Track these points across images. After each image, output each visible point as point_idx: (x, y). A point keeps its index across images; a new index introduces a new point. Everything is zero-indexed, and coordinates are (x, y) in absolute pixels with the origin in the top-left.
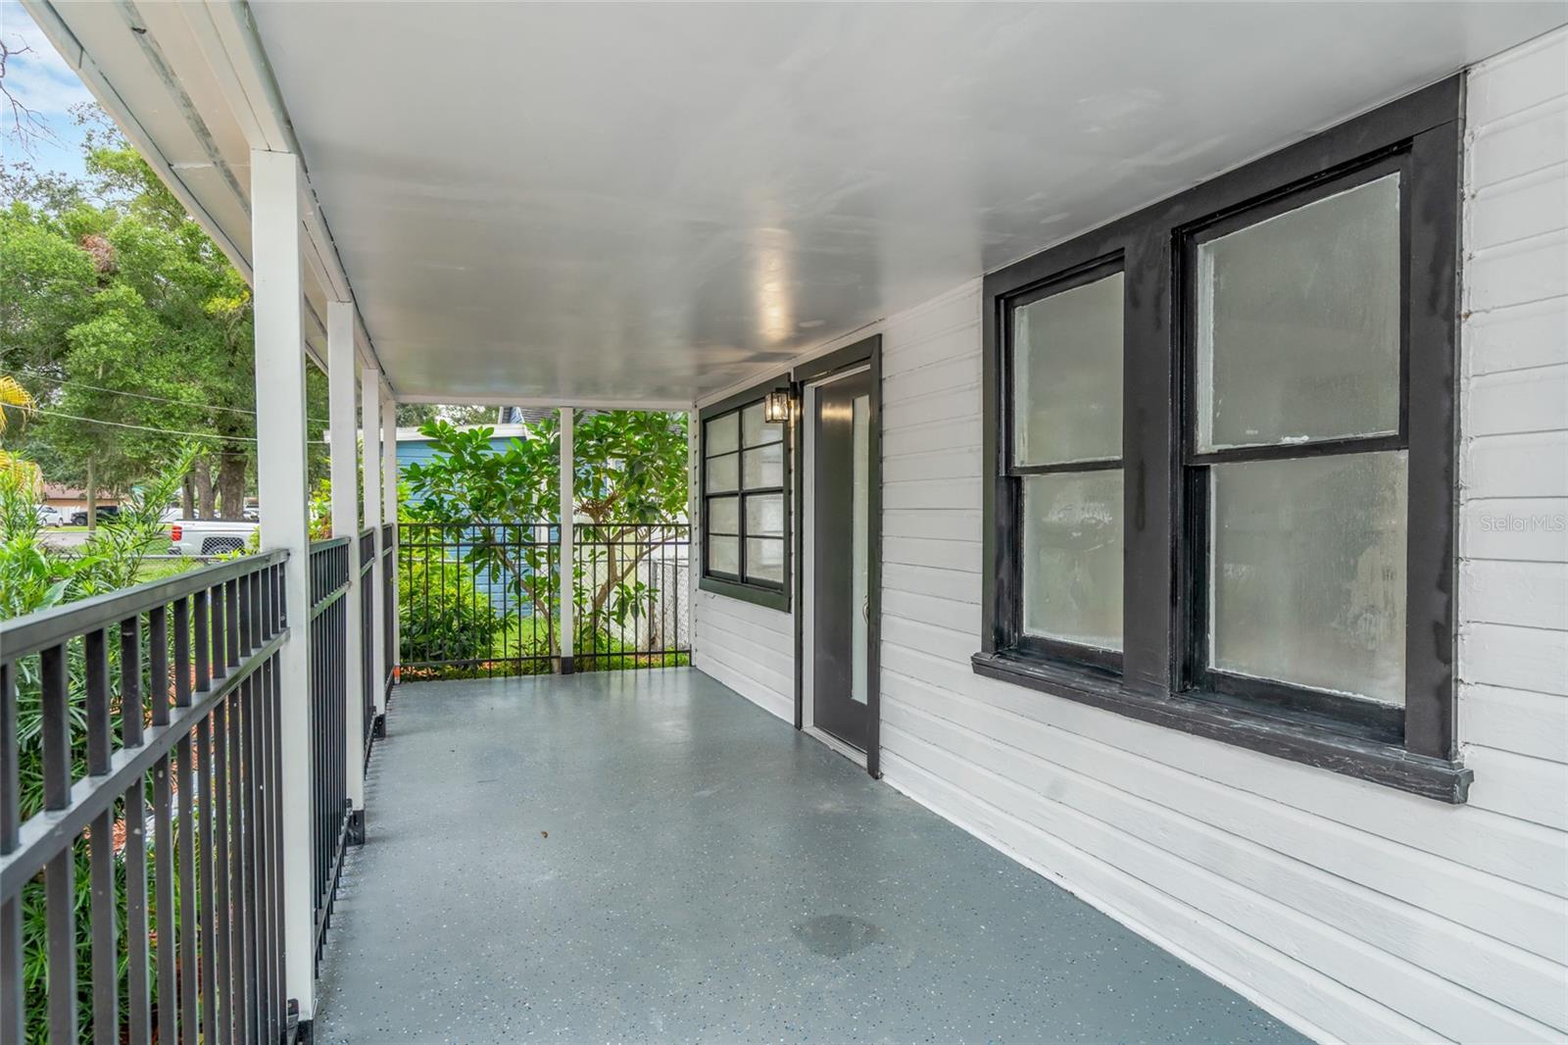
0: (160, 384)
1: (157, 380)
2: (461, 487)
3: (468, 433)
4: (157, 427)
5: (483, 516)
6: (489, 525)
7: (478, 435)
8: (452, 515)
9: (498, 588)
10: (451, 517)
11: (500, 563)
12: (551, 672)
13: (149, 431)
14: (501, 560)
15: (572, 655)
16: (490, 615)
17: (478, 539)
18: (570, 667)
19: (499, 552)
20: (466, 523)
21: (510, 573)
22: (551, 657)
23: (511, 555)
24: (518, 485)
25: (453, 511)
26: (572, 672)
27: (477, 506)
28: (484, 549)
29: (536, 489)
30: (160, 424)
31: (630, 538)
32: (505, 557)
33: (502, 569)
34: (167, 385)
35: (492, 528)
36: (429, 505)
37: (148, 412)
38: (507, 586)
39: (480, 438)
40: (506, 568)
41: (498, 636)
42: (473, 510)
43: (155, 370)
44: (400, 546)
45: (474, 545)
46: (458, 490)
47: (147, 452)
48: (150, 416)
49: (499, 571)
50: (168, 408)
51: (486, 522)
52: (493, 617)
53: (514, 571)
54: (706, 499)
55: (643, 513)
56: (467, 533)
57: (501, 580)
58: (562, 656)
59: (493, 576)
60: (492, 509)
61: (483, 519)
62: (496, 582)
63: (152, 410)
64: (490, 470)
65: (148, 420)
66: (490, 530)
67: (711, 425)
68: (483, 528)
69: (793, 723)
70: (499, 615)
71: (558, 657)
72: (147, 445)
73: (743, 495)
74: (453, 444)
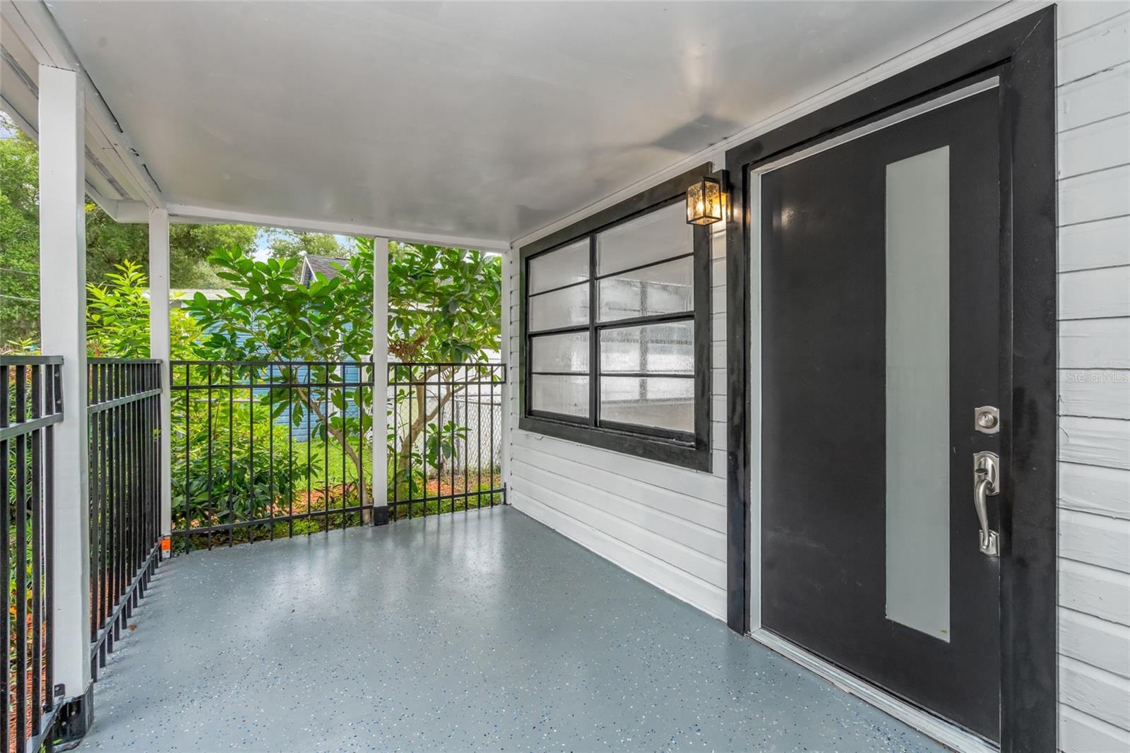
0: (21, 263)
1: (19, 260)
2: (259, 325)
3: (266, 263)
4: (18, 296)
5: (283, 354)
6: (291, 364)
7: (279, 267)
8: (247, 353)
9: (300, 432)
10: (245, 356)
11: (303, 406)
12: (362, 523)
13: (11, 299)
14: (303, 401)
15: (386, 505)
16: (291, 461)
17: (277, 379)
18: (382, 517)
19: (302, 395)
20: (264, 362)
21: (314, 417)
22: (361, 509)
23: (315, 397)
24: (324, 323)
25: (248, 349)
26: (386, 522)
27: (276, 344)
28: (284, 390)
29: (341, 330)
30: (21, 293)
31: (434, 378)
32: (309, 399)
33: (305, 410)
34: (28, 264)
35: (294, 367)
36: (218, 341)
37: (10, 284)
38: (312, 430)
39: (281, 271)
40: (310, 412)
41: (301, 484)
42: (272, 348)
43: (17, 253)
44: (173, 388)
45: (271, 386)
46: (256, 329)
47: (9, 315)
48: (11, 287)
49: (301, 413)
50: (29, 282)
51: (285, 359)
52: (295, 463)
53: (318, 413)
54: (527, 337)
55: (456, 353)
56: (264, 373)
57: (304, 424)
58: (376, 505)
59: (294, 418)
60: (294, 347)
61: (283, 358)
62: (298, 425)
63: (13, 283)
64: (293, 304)
65: (10, 290)
66: (291, 371)
67: (534, 263)
68: (283, 367)
69: (726, 621)
70: (301, 460)
71: (370, 507)
72: (8, 309)
73: (595, 329)
74: (250, 274)
